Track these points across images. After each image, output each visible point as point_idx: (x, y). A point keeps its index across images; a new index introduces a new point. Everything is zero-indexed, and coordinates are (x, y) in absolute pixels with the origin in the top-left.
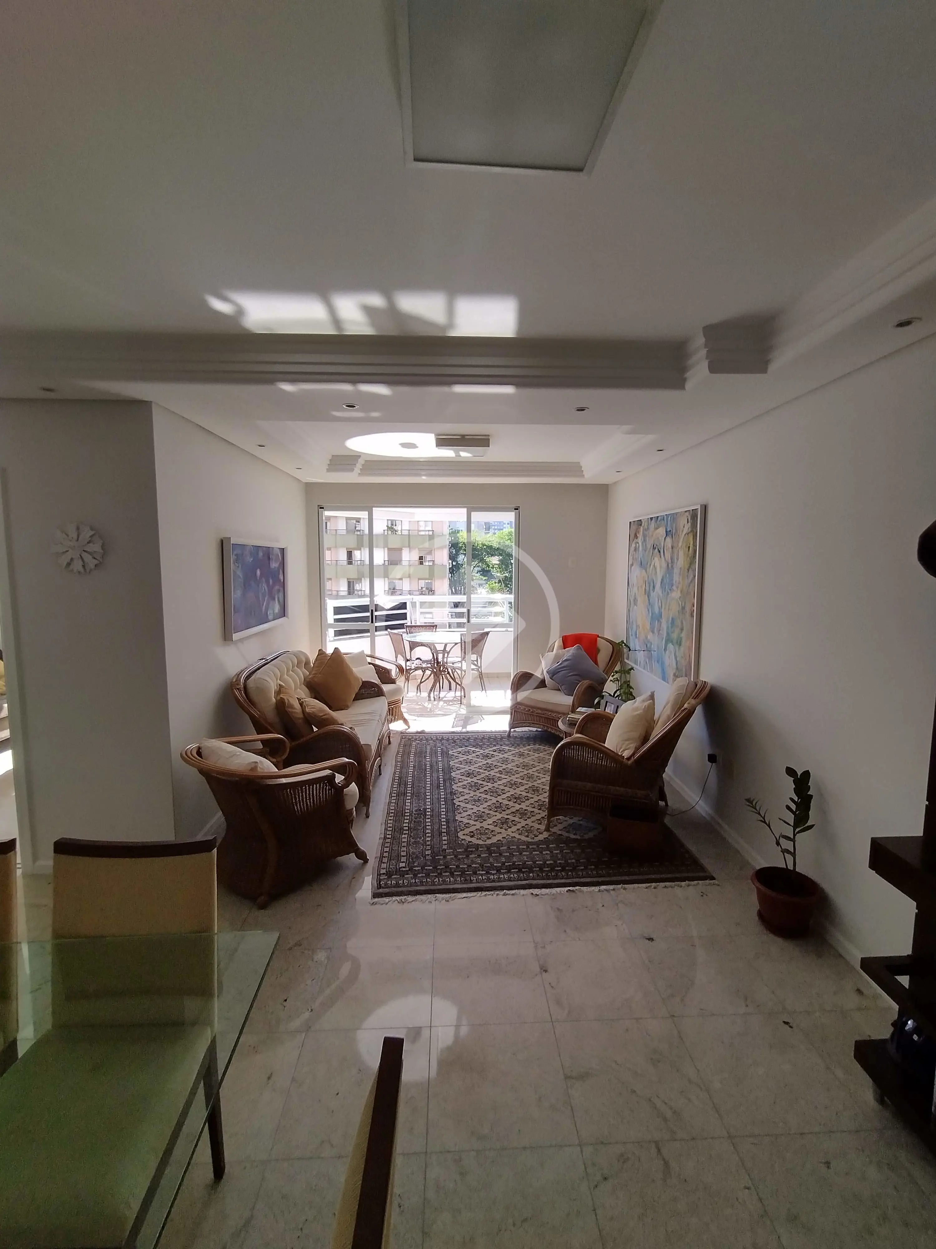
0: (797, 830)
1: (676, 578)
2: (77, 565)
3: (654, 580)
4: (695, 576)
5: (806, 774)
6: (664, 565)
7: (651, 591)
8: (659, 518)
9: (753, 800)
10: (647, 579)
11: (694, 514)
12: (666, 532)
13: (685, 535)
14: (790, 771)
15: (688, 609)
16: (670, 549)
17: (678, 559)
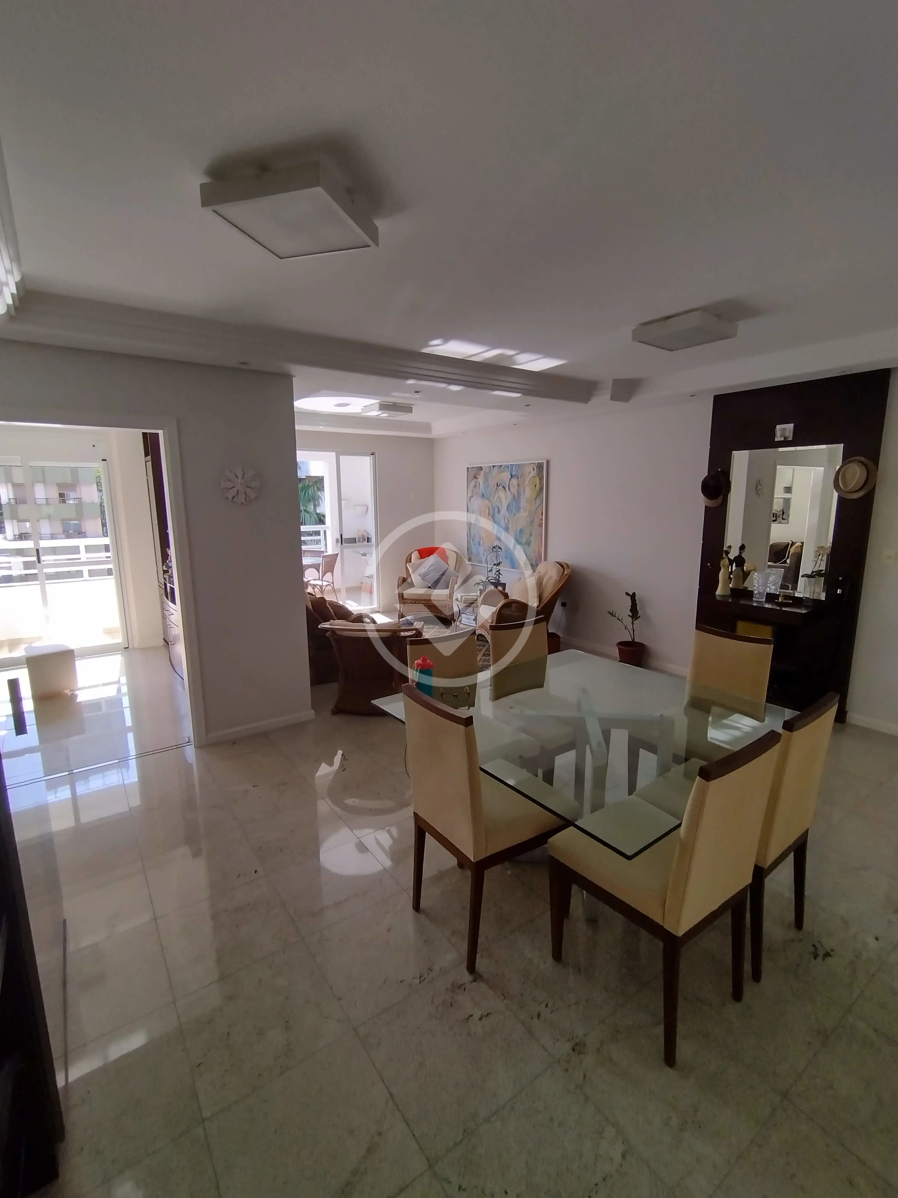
0: (634, 619)
1: (523, 503)
2: (242, 498)
3: (500, 507)
4: (543, 502)
5: (634, 594)
6: (510, 496)
7: (496, 514)
8: (502, 467)
9: (613, 612)
10: (490, 506)
11: (540, 466)
12: (511, 475)
13: (532, 477)
14: (627, 594)
15: (536, 522)
16: (516, 486)
17: (524, 493)
